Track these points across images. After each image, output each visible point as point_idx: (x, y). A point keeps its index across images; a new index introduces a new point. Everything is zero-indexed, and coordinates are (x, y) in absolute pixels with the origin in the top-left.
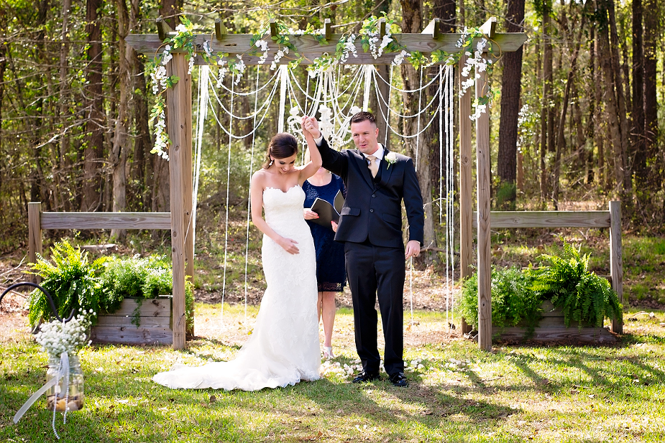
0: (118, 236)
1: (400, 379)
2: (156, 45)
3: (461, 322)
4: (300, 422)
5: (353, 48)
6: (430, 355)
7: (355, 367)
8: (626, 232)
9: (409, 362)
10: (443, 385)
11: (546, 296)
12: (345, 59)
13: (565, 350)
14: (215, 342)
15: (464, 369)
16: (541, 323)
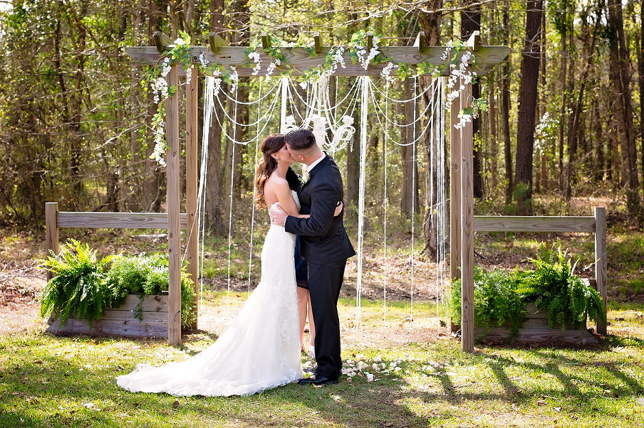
2: (155, 57)
3: (450, 321)
5: (341, 59)
6: (412, 355)
9: (388, 364)
11: (531, 298)
13: (545, 353)
15: (440, 373)
16: (525, 324)
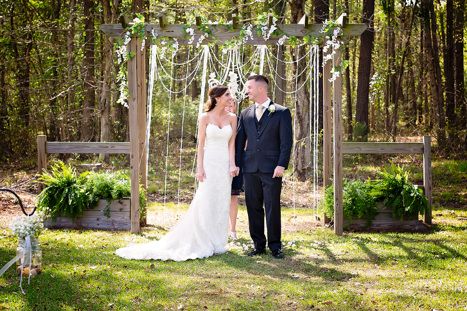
0: (104, 158)
1: (279, 254)
2: (120, 31)
3: (323, 216)
4: (209, 282)
5: (251, 34)
6: (301, 238)
7: (250, 246)
8: (440, 157)
9: (287, 242)
10: (308, 258)
11: (380, 199)
12: (245, 41)
13: (391, 235)
14: (160, 228)
15: (323, 248)
16: (377, 217)
